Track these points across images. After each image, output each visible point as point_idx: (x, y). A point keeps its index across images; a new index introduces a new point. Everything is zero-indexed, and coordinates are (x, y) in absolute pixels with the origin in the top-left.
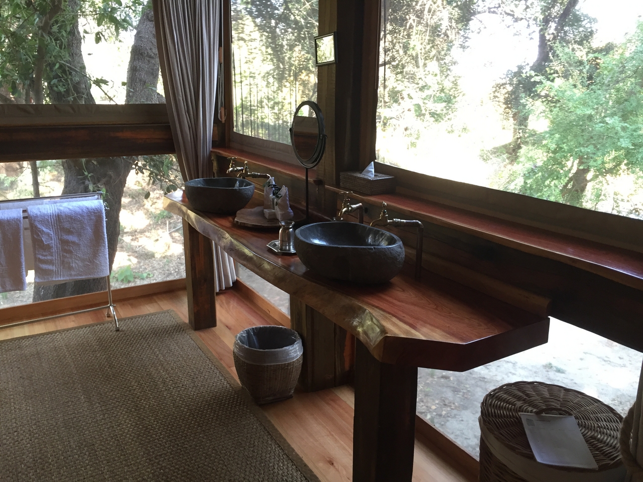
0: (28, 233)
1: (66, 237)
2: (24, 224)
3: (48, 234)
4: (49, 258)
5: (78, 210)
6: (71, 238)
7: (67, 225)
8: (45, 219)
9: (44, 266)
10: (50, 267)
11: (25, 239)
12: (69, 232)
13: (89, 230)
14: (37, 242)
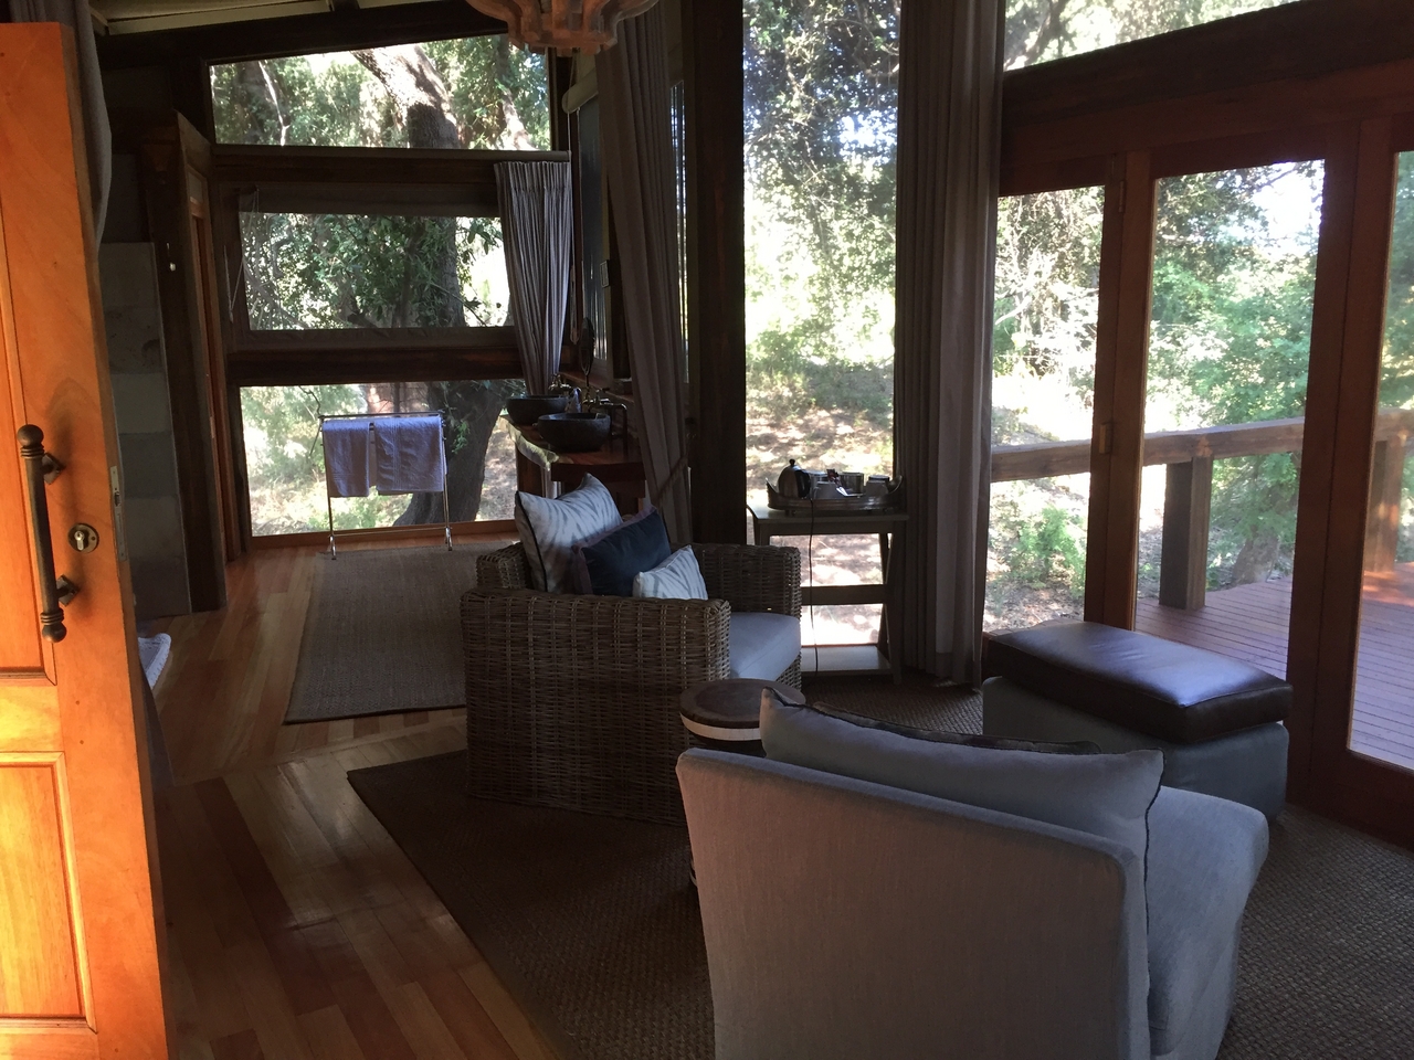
0: (373, 446)
1: (405, 450)
2: (371, 437)
3: (390, 446)
4: (390, 468)
5: (417, 425)
6: (411, 451)
7: (406, 439)
8: (388, 431)
9: (385, 476)
10: (391, 477)
11: (370, 453)
12: (408, 445)
13: (426, 445)
14: (381, 454)
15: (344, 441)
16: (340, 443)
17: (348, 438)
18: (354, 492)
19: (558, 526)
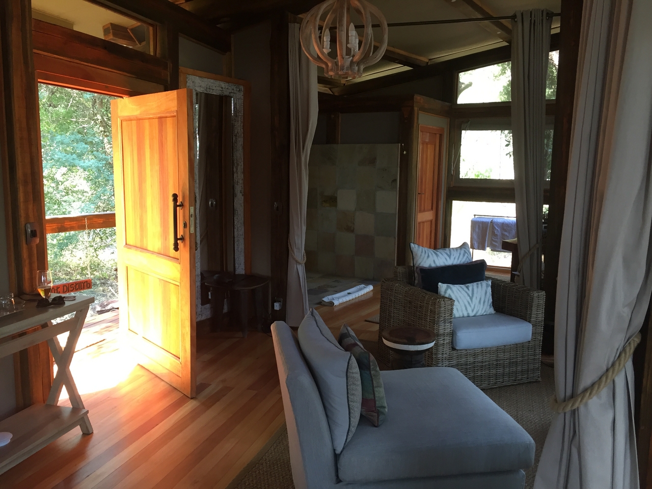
0: (491, 230)
1: (504, 233)
2: (490, 225)
3: (498, 230)
4: (496, 240)
5: (511, 222)
6: (506, 233)
7: (505, 228)
8: (498, 224)
9: (494, 243)
10: (496, 244)
11: (489, 232)
12: (506, 231)
13: (514, 232)
14: (494, 234)
15: (479, 226)
16: (477, 226)
17: (481, 225)
18: (480, 248)
19: (423, 259)
